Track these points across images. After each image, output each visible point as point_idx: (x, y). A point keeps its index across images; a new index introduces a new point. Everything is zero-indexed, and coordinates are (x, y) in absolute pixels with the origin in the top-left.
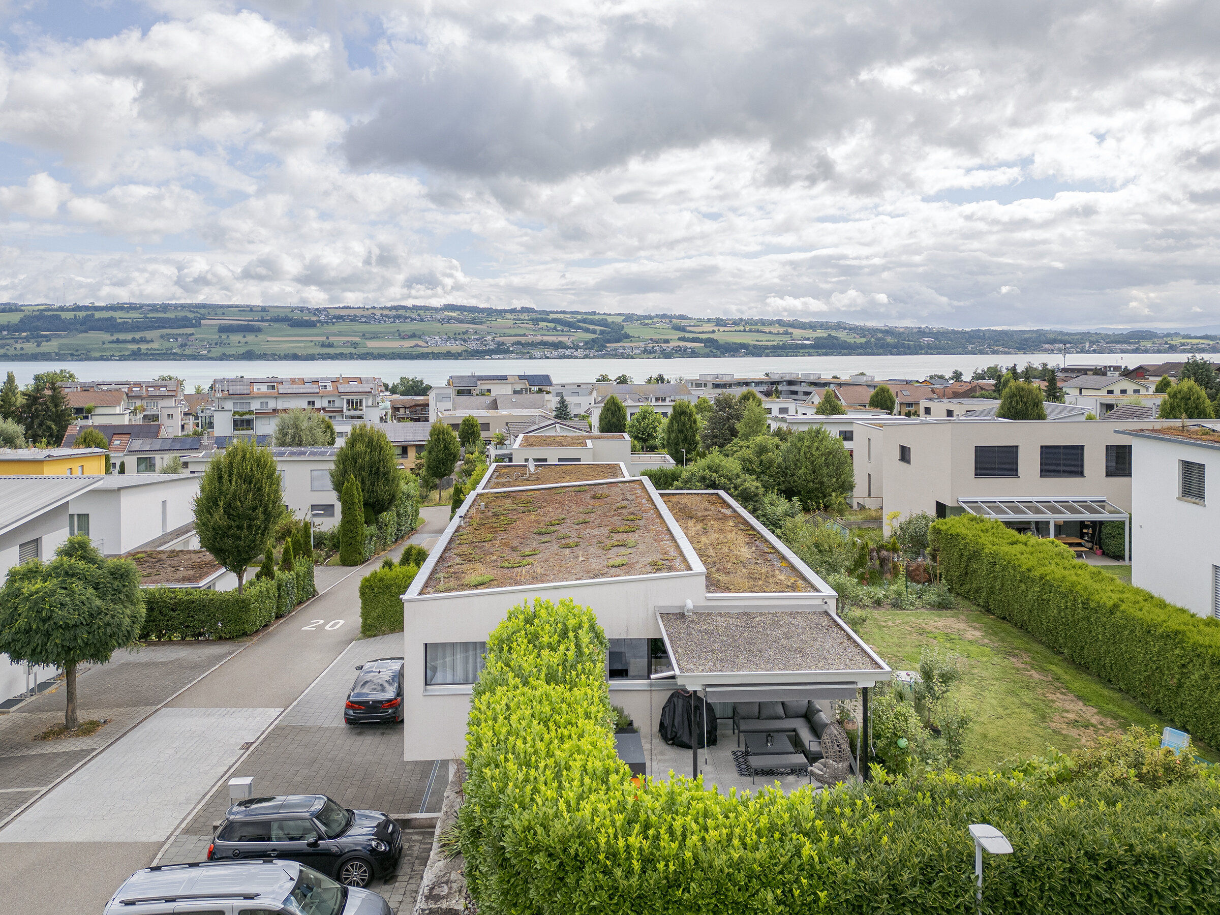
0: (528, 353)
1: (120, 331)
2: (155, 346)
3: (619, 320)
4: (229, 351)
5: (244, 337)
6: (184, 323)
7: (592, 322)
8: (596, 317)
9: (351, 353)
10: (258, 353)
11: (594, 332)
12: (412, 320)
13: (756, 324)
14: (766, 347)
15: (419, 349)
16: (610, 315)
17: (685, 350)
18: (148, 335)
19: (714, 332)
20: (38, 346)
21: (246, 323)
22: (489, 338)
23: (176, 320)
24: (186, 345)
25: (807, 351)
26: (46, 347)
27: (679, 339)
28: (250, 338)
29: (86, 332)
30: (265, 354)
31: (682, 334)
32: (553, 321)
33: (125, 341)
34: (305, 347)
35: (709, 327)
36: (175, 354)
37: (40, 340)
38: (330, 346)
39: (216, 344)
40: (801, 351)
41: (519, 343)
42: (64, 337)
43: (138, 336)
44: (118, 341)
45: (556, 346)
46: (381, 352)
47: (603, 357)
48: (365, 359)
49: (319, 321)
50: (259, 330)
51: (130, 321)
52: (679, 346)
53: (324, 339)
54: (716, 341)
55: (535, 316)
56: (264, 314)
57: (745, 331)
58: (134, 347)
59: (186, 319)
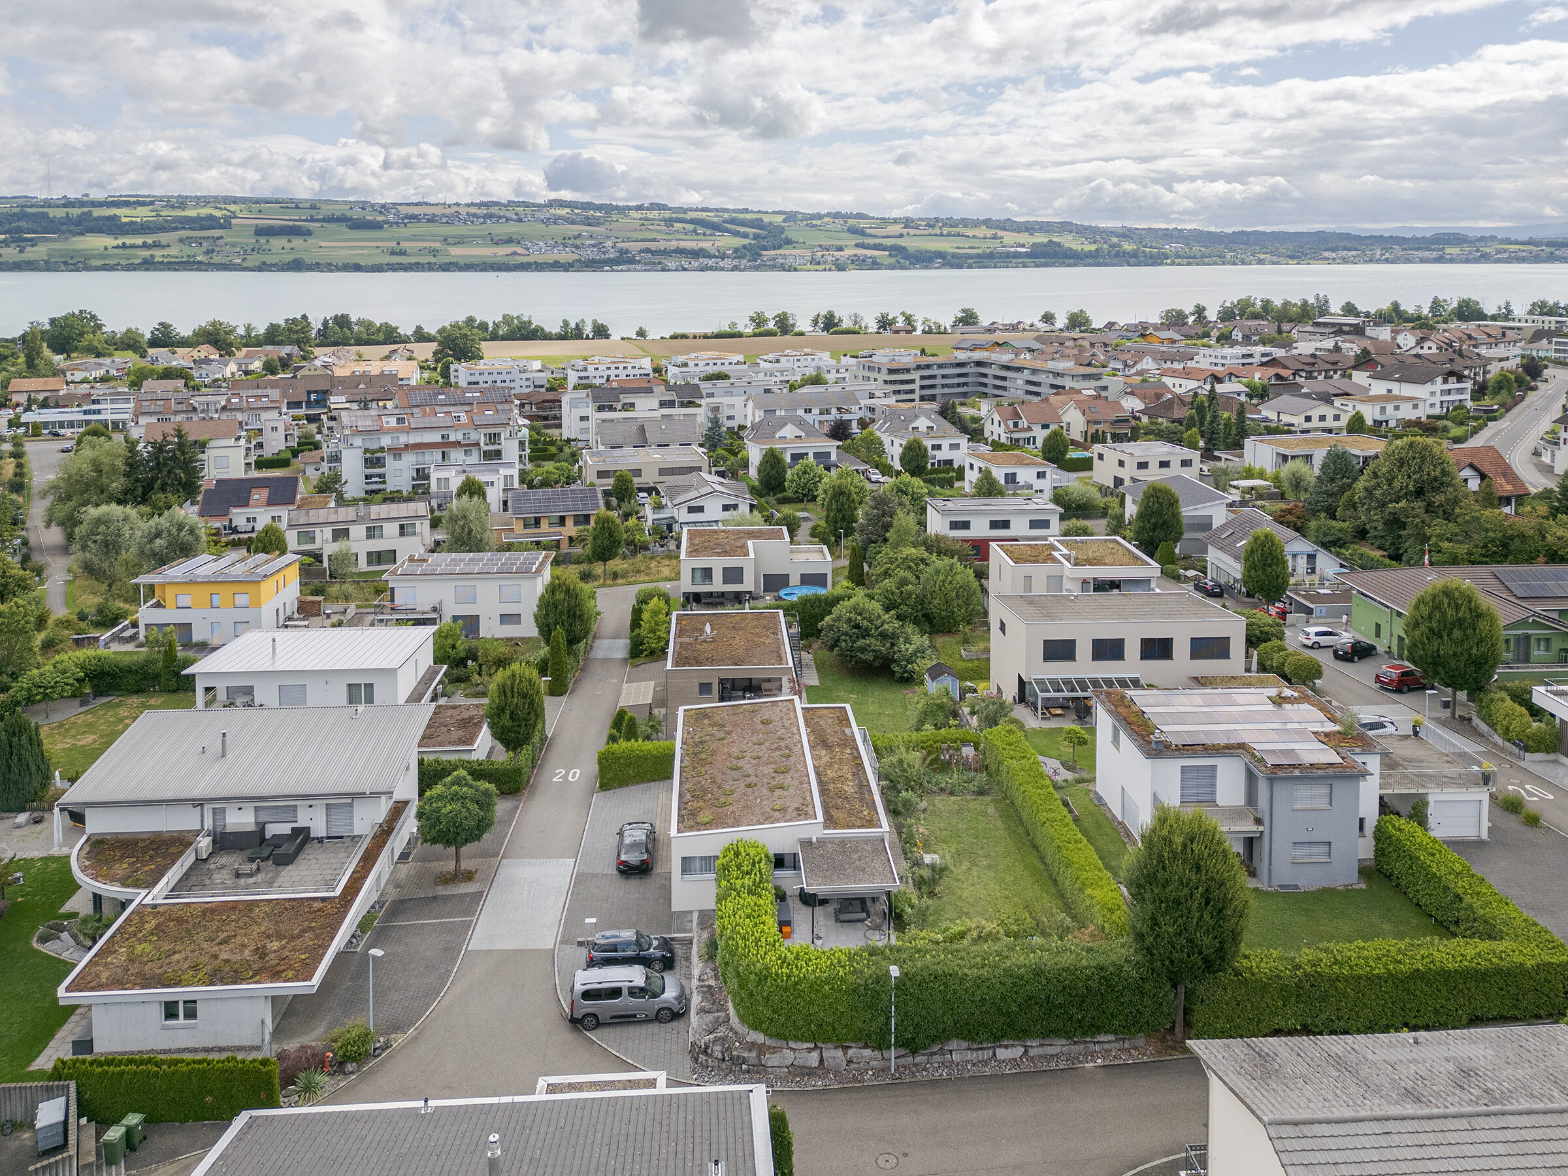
0: (660, 263)
1: (127, 233)
2: (173, 251)
3: (779, 219)
4: (269, 259)
5: (289, 241)
6: (210, 223)
7: (743, 223)
8: (749, 216)
9: (429, 263)
10: (308, 262)
11: (746, 236)
12: (508, 220)
13: (957, 226)
14: (969, 256)
15: (517, 258)
16: (766, 213)
17: (864, 260)
18: (163, 238)
19: (901, 236)
20: (21, 252)
21: (291, 223)
22: (609, 243)
23: (199, 219)
24: (213, 251)
25: (1021, 260)
26: (31, 253)
27: (857, 246)
28: (297, 242)
29: (82, 234)
30: (317, 264)
31: (860, 240)
32: (692, 221)
34: (369, 255)
35: (897, 229)
36: (200, 262)
37: (23, 244)
38: (402, 253)
39: (253, 250)
40: (1014, 261)
41: (647, 250)
42: (54, 240)
43: (150, 239)
44: (124, 246)
45: (697, 254)
46: (468, 261)
47: (758, 268)
48: (448, 270)
49: (386, 222)
50: (309, 233)
51: (139, 220)
52: (856, 255)
53: (394, 244)
54: (904, 248)
55: (667, 214)
56: (314, 212)
57: (942, 235)
58: (146, 253)
59: (211, 218)
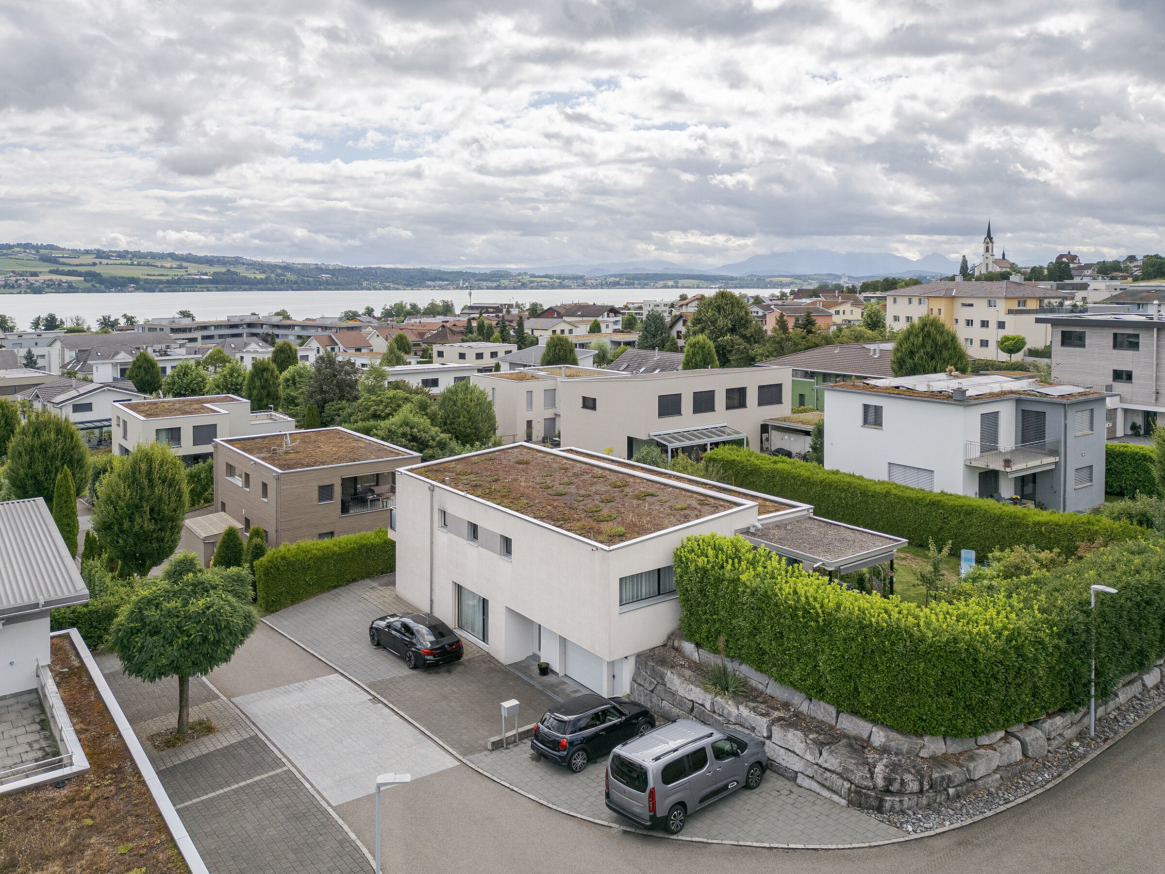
13: (145, 257)
14: (160, 282)
17: (59, 285)
19: (94, 264)
25: (205, 286)
27: (51, 272)
31: (54, 267)
35: (89, 259)
40: (199, 286)
52: (51, 280)
54: (99, 274)
57: (132, 264)
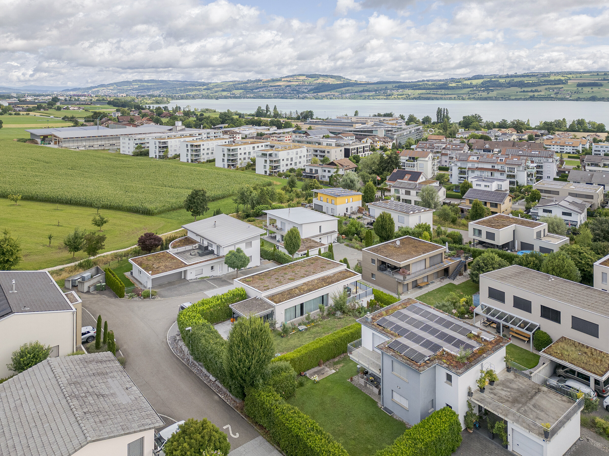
1: (526, 87)
2: (542, 93)
4: (581, 96)
5: (592, 89)
6: (559, 82)
10: (599, 97)
18: (539, 88)
20: (488, 94)
21: (594, 81)
23: (555, 80)
24: (558, 93)
26: (492, 94)
28: (595, 89)
29: (509, 87)
30: (603, 98)
33: (527, 92)
36: (552, 97)
37: (489, 91)
39: (575, 92)
42: (500, 90)
43: (534, 89)
44: (524, 91)
50: (601, 85)
51: (531, 82)
56: (605, 76)
58: (531, 94)
59: (560, 80)
